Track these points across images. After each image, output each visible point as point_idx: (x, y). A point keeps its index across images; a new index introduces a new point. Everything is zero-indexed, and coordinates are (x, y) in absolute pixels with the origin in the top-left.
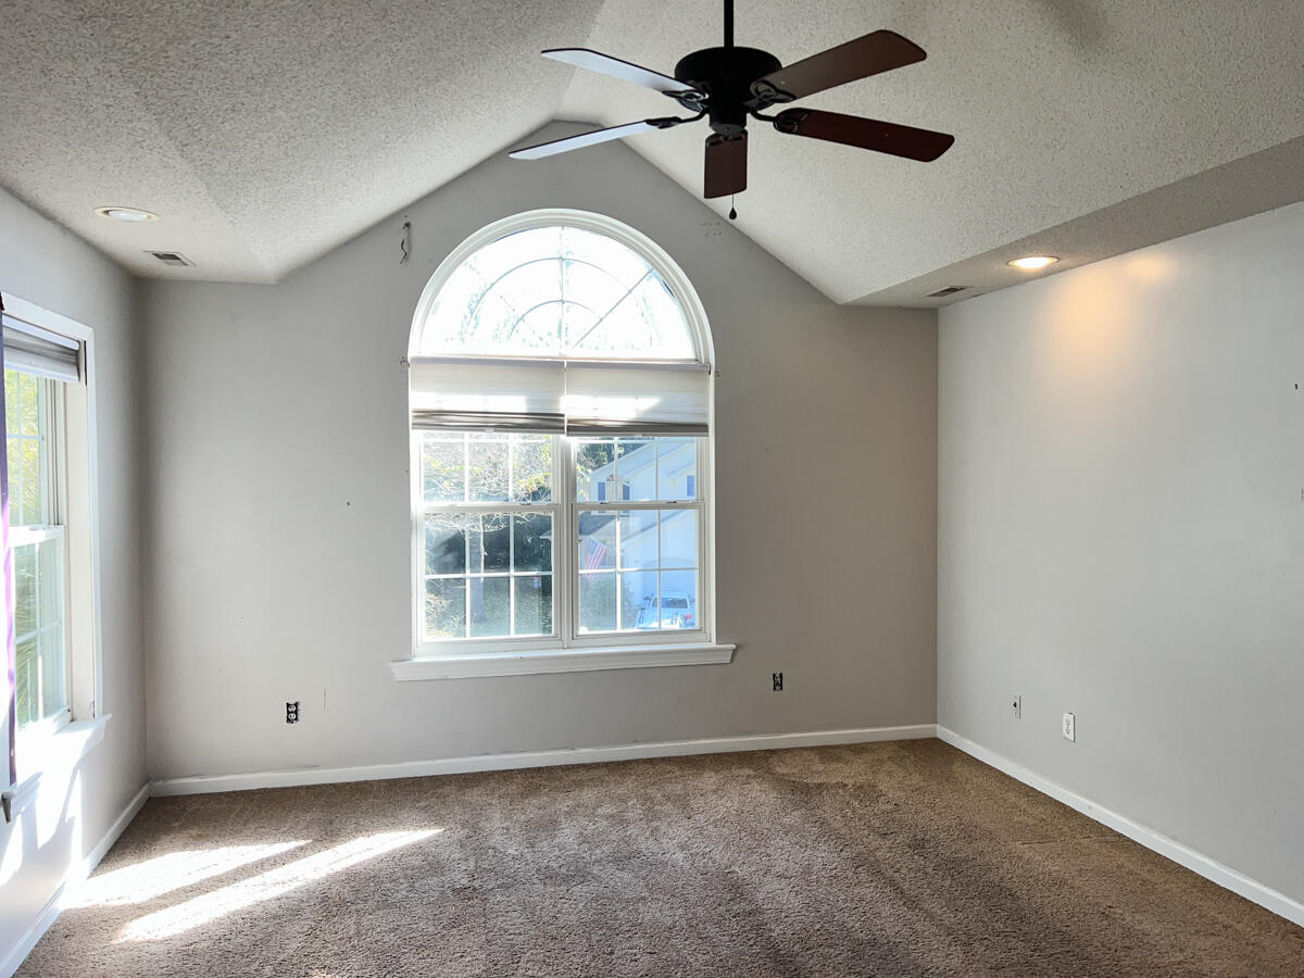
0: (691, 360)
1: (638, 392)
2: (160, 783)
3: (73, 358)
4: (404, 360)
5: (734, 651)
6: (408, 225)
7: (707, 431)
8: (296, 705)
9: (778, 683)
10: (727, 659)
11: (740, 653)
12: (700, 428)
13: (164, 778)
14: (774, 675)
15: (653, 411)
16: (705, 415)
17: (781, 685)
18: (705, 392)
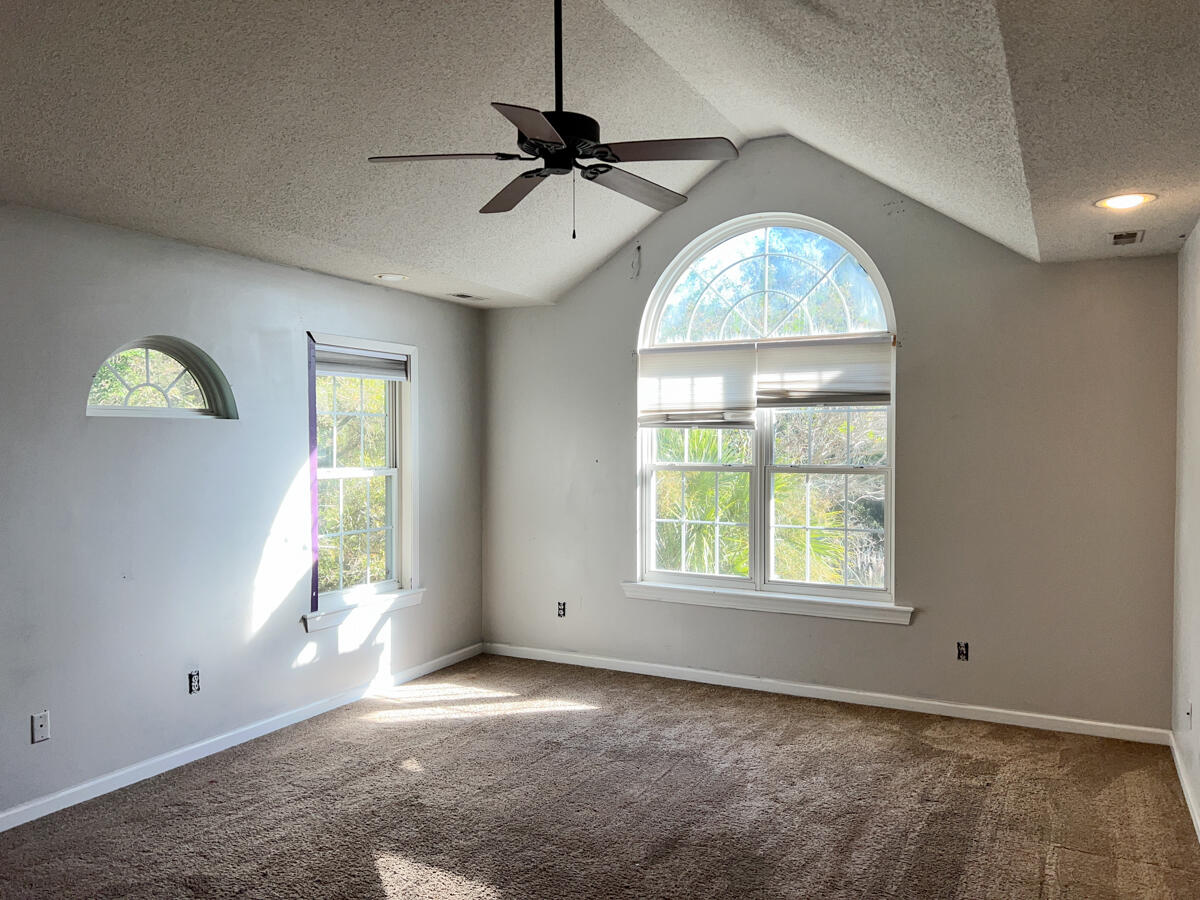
0: (883, 333)
1: (820, 366)
2: (488, 644)
3: (404, 366)
4: (635, 353)
5: (913, 613)
6: (639, 248)
7: (889, 400)
8: (564, 604)
9: (963, 652)
10: (906, 621)
11: (921, 617)
12: (880, 397)
13: (491, 642)
14: (959, 644)
15: (834, 382)
16: (888, 383)
17: (967, 655)
18: (889, 362)
